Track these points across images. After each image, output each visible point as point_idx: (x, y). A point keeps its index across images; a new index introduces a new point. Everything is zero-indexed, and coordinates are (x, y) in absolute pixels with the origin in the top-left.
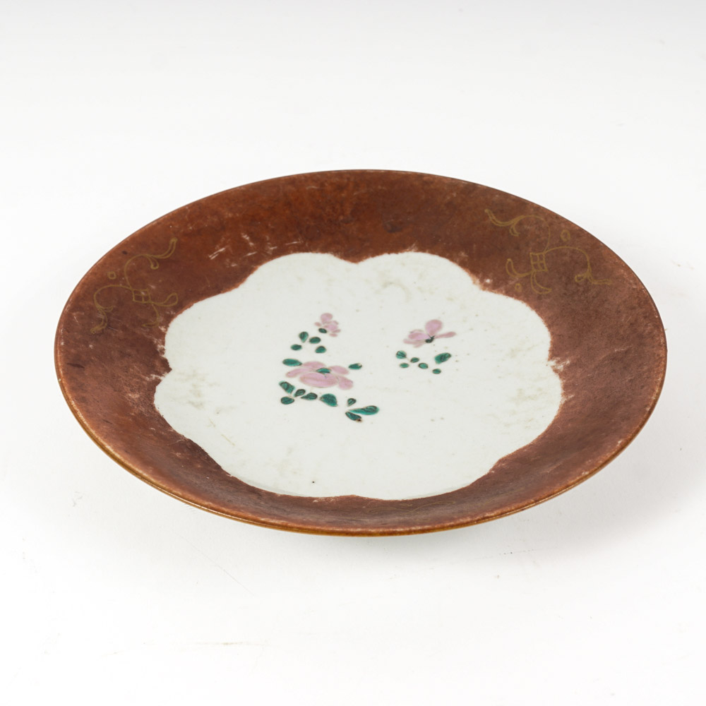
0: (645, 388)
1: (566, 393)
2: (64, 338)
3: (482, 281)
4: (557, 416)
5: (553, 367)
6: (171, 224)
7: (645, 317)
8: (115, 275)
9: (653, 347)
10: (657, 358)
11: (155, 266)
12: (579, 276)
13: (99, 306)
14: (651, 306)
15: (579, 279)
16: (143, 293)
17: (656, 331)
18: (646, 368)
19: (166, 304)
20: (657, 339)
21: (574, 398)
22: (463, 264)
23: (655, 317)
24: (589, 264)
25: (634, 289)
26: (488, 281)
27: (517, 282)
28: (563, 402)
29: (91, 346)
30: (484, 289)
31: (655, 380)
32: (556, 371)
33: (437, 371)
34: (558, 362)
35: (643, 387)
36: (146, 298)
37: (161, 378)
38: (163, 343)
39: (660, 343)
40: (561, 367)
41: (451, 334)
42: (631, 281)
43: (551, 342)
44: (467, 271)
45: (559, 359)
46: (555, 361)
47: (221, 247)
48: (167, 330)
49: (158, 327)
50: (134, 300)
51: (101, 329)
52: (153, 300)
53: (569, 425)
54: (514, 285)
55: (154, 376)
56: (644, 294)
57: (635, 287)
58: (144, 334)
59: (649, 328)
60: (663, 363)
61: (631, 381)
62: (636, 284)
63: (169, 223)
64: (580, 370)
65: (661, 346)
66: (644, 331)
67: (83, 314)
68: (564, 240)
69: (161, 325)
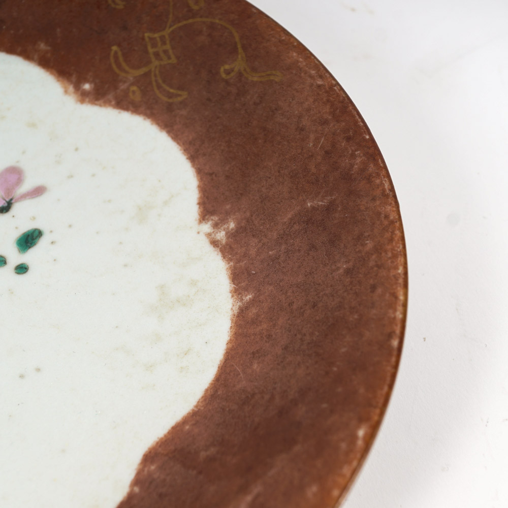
0: (379, 291)
1: (238, 291)
3: (77, 87)
4: (230, 342)
5: (209, 235)
7: (348, 139)
9: (374, 199)
10: (386, 223)
12: (227, 67)
14: (353, 116)
15: (228, 72)
17: (372, 165)
18: (370, 244)
20: (378, 181)
21: (252, 302)
22: (45, 63)
23: (364, 138)
24: (239, 46)
25: (319, 86)
26: (87, 86)
27: (132, 84)
28: (236, 311)
30: (82, 101)
31: (392, 273)
32: (214, 243)
33: (22, 269)
34: (216, 226)
35: (373, 288)
39: (384, 190)
40: (221, 235)
41: (38, 191)
42: (313, 72)
43: (199, 187)
44: (52, 73)
45: (215, 218)
46: (210, 223)
53: (255, 366)
54: (128, 89)
56: (338, 95)
57: (320, 82)
59: (358, 160)
60: (398, 232)
61: (348, 272)
62: (321, 77)
64: (254, 242)
65: (387, 196)
66: (352, 166)
68: (196, 8)
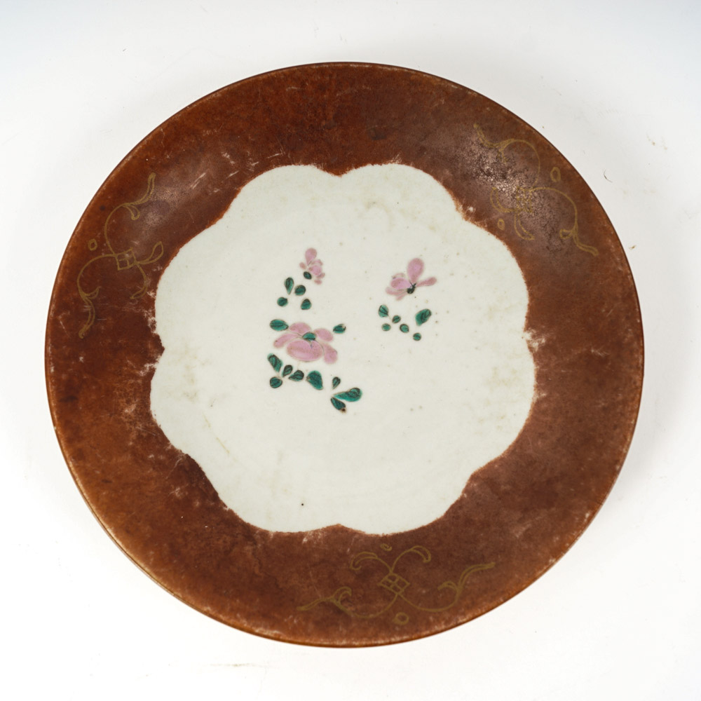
0: (618, 430)
1: (539, 388)
2: (53, 361)
3: (465, 207)
4: (528, 420)
5: (528, 342)
6: (147, 157)
7: (627, 318)
8: (96, 244)
9: (631, 367)
10: (633, 387)
11: (136, 216)
12: (565, 231)
13: (84, 296)
14: (634, 302)
15: (565, 235)
16: (127, 255)
17: (636, 343)
18: (620, 397)
19: (152, 259)
20: (636, 356)
21: (545, 399)
23: (636, 321)
24: (576, 220)
25: (619, 271)
26: (471, 209)
27: (501, 217)
28: (535, 401)
29: (81, 358)
30: (466, 219)
31: (628, 422)
32: (531, 349)
33: (417, 337)
34: (533, 337)
35: (615, 427)
36: (131, 261)
37: (156, 366)
38: (154, 314)
39: (638, 364)
40: (536, 345)
41: (431, 281)
42: (618, 259)
43: (529, 305)
44: (450, 193)
45: (535, 331)
46: (531, 333)
47: (202, 172)
48: (155, 295)
49: (146, 294)
50: (119, 269)
51: (89, 326)
52: (138, 260)
53: (539, 443)
54: (498, 219)
55: (147, 366)
56: (629, 283)
57: (620, 269)
58: (133, 309)
59: (629, 336)
60: (638, 396)
61: (604, 409)
62: (622, 265)
63: (145, 155)
64: (554, 358)
65: (638, 368)
66: (625, 337)
67: (69, 313)
68: (554, 180)
69: (149, 289)
